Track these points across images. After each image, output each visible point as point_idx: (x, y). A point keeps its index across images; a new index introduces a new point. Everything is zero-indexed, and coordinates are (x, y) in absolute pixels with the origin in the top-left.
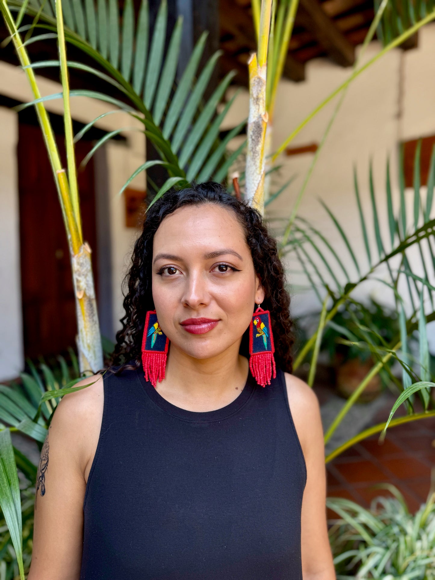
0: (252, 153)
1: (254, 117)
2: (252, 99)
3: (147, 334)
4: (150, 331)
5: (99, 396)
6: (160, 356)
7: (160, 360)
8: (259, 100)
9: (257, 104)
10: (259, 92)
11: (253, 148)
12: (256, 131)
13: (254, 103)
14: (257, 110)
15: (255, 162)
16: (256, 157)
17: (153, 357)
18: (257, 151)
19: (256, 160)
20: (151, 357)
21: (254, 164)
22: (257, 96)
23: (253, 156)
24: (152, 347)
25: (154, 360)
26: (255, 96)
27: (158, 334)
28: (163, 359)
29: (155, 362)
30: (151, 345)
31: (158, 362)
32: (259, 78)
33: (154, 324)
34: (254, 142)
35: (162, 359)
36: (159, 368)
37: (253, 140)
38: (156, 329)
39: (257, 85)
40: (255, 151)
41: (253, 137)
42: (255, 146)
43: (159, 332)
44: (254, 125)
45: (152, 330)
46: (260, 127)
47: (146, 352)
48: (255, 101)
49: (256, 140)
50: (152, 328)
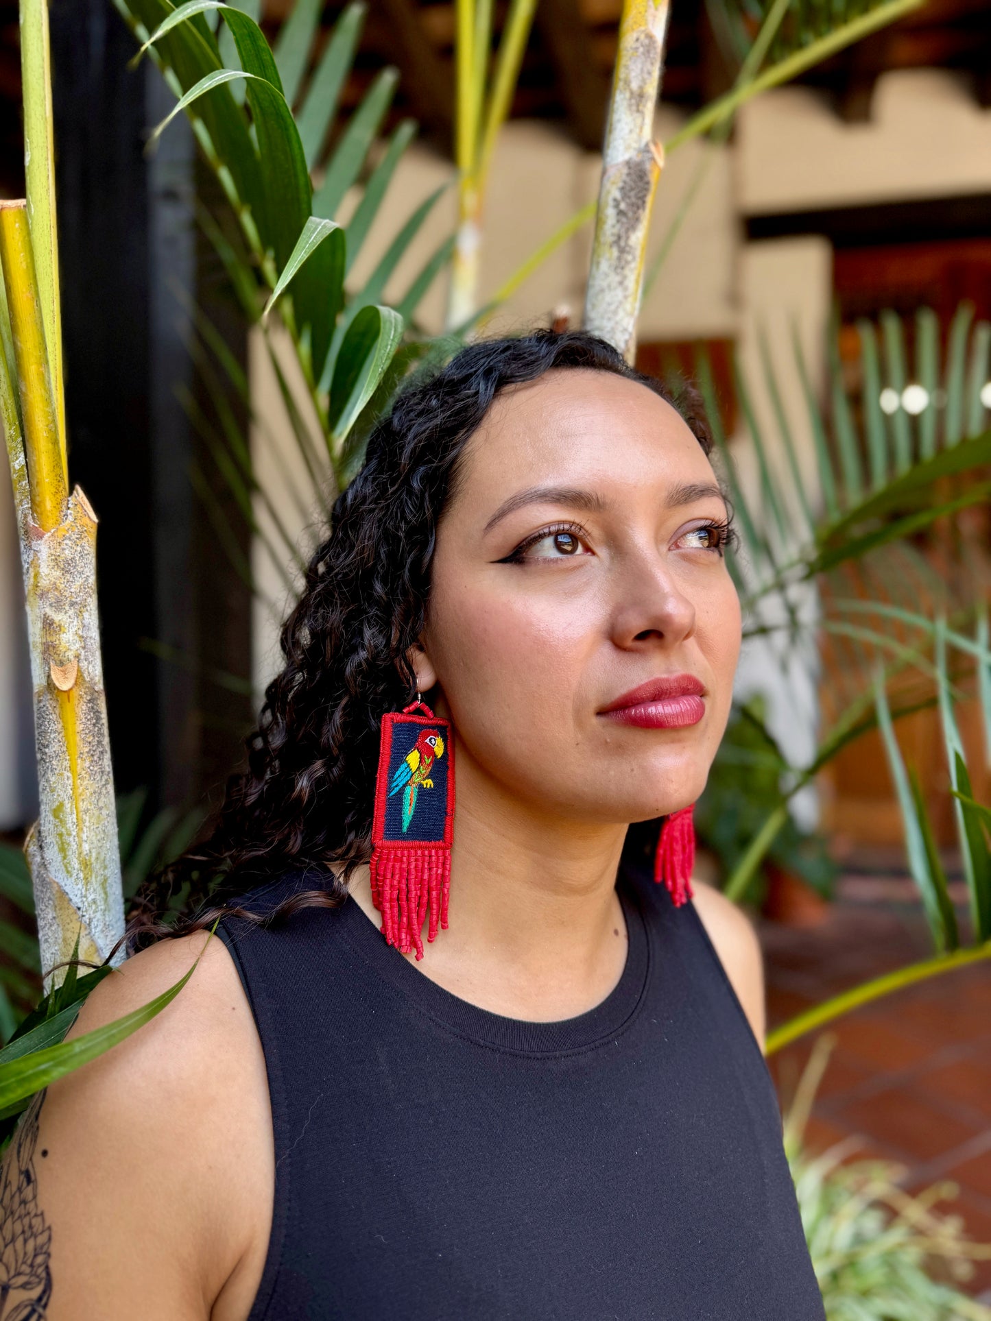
0: (615, 252)
1: (628, 147)
2: (628, 95)
3: (389, 790)
4: (395, 777)
5: (234, 1009)
6: (430, 856)
7: (430, 869)
8: (644, 100)
9: (638, 111)
10: (646, 76)
11: (619, 237)
12: (632, 189)
13: (630, 106)
14: (638, 130)
15: (625, 277)
16: (627, 263)
17: (409, 864)
18: (631, 247)
19: (627, 272)
20: (402, 862)
21: (621, 283)
22: (641, 88)
23: (619, 258)
24: (405, 829)
25: (413, 871)
26: (634, 85)
27: (421, 786)
28: (440, 866)
29: (416, 877)
30: (401, 821)
31: (426, 877)
32: (650, 37)
33: (407, 754)
34: (624, 220)
35: (437, 867)
36: (429, 894)
37: (621, 213)
38: (414, 770)
39: (643, 54)
40: (627, 245)
41: (623, 206)
42: (627, 231)
43: (424, 780)
44: (625, 171)
45: (404, 774)
46: (646, 179)
47: (388, 848)
48: (633, 101)
49: (630, 214)
50: (403, 766)
